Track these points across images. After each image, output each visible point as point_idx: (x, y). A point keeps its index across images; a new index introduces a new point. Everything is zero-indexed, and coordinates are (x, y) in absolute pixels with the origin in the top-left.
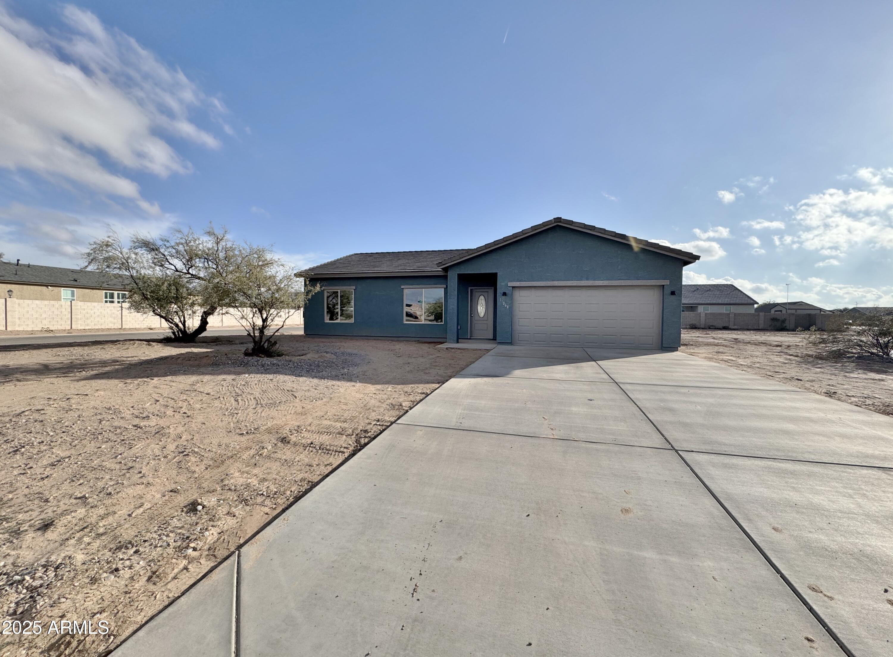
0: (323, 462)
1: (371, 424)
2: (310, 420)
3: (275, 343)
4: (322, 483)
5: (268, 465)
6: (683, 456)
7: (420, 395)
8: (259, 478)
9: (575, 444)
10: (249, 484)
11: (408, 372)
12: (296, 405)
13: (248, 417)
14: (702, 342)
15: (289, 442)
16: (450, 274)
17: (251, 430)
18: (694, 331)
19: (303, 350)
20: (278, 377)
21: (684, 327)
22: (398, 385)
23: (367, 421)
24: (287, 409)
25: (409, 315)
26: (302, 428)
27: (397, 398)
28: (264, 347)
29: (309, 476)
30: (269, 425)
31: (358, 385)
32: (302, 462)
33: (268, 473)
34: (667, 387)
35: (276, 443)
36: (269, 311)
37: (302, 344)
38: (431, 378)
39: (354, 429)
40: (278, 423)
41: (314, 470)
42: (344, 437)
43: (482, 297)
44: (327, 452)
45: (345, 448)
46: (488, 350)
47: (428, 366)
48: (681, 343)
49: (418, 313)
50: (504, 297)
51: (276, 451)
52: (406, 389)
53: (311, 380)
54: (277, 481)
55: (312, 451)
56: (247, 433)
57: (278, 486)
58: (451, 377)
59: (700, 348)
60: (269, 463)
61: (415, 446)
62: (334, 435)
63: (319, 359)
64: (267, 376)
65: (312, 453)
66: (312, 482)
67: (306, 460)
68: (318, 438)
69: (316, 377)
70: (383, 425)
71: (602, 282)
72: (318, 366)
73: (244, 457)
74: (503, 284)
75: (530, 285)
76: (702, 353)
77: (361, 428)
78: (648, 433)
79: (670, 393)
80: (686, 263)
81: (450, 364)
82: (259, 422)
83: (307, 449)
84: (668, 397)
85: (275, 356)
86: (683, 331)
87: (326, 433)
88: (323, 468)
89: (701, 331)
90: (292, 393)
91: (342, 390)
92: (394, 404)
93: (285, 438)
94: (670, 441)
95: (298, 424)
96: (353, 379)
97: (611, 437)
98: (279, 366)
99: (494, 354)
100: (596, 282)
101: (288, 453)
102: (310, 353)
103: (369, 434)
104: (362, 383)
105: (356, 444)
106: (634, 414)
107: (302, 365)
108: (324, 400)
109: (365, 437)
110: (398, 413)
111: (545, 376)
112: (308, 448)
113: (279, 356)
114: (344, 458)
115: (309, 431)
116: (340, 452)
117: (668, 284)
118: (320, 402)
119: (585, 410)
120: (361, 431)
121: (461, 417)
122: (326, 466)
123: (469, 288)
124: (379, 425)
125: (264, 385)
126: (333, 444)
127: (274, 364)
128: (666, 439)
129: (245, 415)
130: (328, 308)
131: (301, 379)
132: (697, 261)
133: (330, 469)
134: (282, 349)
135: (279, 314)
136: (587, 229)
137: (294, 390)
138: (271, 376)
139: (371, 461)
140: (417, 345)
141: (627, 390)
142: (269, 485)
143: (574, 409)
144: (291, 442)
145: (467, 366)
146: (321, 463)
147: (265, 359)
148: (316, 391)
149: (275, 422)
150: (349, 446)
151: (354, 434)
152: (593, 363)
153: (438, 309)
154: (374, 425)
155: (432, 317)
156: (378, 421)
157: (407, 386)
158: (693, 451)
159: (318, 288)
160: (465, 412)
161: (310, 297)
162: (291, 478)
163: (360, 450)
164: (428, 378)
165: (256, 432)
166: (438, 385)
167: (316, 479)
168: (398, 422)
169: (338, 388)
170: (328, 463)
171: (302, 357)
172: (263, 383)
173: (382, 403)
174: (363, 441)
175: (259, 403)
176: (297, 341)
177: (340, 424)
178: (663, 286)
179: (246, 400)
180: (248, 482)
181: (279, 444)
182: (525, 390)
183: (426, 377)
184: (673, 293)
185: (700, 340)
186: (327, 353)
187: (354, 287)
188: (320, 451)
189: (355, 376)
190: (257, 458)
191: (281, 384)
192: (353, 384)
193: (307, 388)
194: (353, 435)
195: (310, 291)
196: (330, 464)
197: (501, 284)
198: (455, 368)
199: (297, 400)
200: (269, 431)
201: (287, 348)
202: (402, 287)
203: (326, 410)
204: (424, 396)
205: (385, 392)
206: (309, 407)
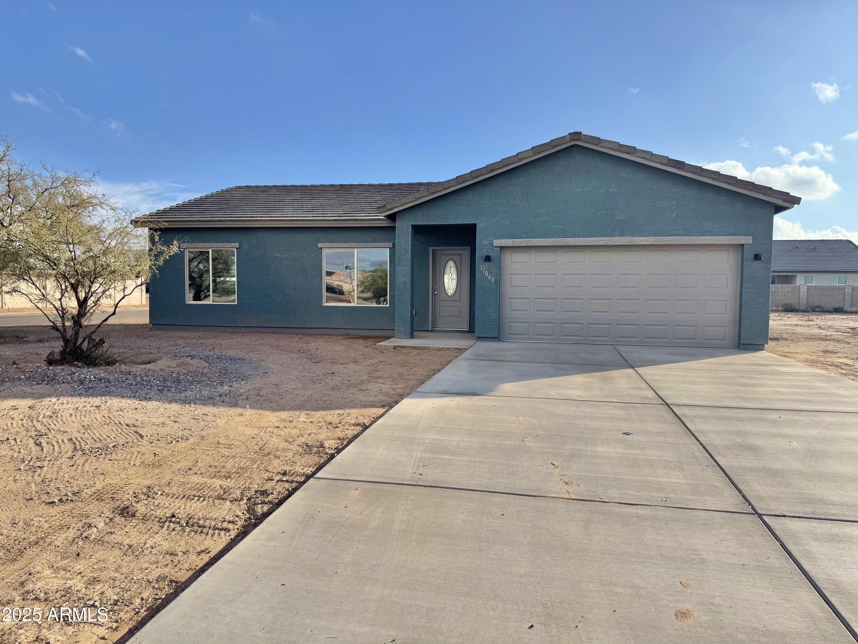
0: (194, 548)
1: (273, 480)
2: (168, 476)
3: (102, 341)
4: (195, 583)
5: (100, 554)
6: (770, 524)
7: (353, 428)
8: (85, 578)
9: (603, 506)
10: (70, 588)
11: (333, 389)
12: (143, 450)
13: (61, 474)
14: (801, 334)
15: (133, 515)
16: (398, 224)
17: (67, 495)
18: (790, 315)
19: (151, 353)
20: (110, 402)
21: (774, 308)
22: (315, 411)
23: (266, 475)
24: (128, 457)
25: (330, 289)
26: (156, 490)
27: (315, 434)
28: (82, 351)
29: (172, 571)
30: (99, 486)
31: (249, 412)
32: (159, 548)
33: (101, 570)
34: (746, 411)
35: (111, 516)
36: (90, 287)
37: (146, 342)
38: (372, 399)
39: (245, 489)
40: (114, 481)
41: (179, 562)
42: (228, 503)
43: (451, 264)
44: (200, 530)
45: (229, 522)
46: (461, 351)
47: (364, 377)
48: (769, 336)
49: (346, 287)
50: (487, 264)
51: (113, 530)
52: (329, 418)
53: (167, 406)
54: (117, 583)
55: (174, 530)
56: (61, 500)
57: (119, 590)
58: (402, 397)
59: (799, 344)
60: (101, 552)
61: (347, 516)
62: (211, 500)
63: (178, 369)
64: (90, 399)
65: (174, 533)
66: (176, 582)
67: (166, 545)
68: (183, 507)
69: (176, 401)
70: (292, 482)
71: (646, 238)
72: (178, 381)
73: (57, 543)
74: (485, 242)
75: (530, 244)
76: (801, 353)
77: (255, 487)
78: (717, 487)
79: (750, 420)
80: (779, 209)
81: (400, 375)
82: (81, 482)
83: (166, 527)
84: (748, 427)
85: (101, 365)
86: (772, 316)
87: (196, 498)
88: (194, 557)
89: (800, 315)
90: (135, 429)
91: (221, 423)
92: (310, 443)
93: (127, 507)
94: (751, 501)
95: (148, 483)
96: (240, 402)
97: (659, 495)
98: (109, 381)
99: (472, 357)
100: (637, 238)
101: (134, 533)
102: (162, 358)
103: (270, 498)
104: (255, 408)
105: (248, 516)
106: (696, 457)
107: (150, 381)
108: (191, 440)
109: (264, 503)
110: (316, 459)
111: (553, 393)
112: (167, 523)
113: (108, 364)
114: (228, 539)
115: (168, 495)
116: (221, 530)
117: (751, 242)
118: (184, 444)
119: (619, 450)
120: (256, 492)
121: (421, 465)
122: (199, 553)
123: (431, 249)
124: (287, 481)
125: (85, 416)
126: (210, 515)
127: (100, 380)
128: (744, 496)
129: (55, 469)
130: (191, 278)
131: (152, 405)
132: (796, 206)
133: (206, 558)
134: (115, 350)
135: (107, 293)
136: (623, 152)
137: (138, 423)
138: (97, 401)
139: (274, 543)
140: (346, 342)
141: (685, 416)
142: (104, 589)
143: (600, 449)
144: (137, 514)
145: (429, 377)
146: (191, 549)
147: (85, 370)
148: (177, 425)
149: (108, 481)
150: (237, 519)
151: (245, 498)
152: (630, 371)
153: (380, 281)
154: (278, 481)
155: (369, 294)
156: (285, 474)
157: (332, 412)
158: (785, 516)
159: (175, 248)
160: (428, 455)
161: (161, 262)
162: (141, 576)
163: (255, 525)
164: (365, 398)
165: (75, 498)
166: (381, 411)
167: (183, 576)
168: (319, 475)
169: (214, 418)
170: (203, 548)
171: (148, 366)
172: (83, 413)
173: (291, 443)
174: (260, 510)
175: (78, 447)
176: (138, 336)
177: (220, 482)
178: (743, 245)
179: (55, 443)
180: (68, 585)
181: (118, 519)
182: (521, 418)
183: (362, 397)
184: (757, 257)
185: (799, 330)
186: (192, 357)
187: (237, 245)
188: (188, 529)
189: (242, 397)
190: (80, 543)
191: (115, 414)
192: (239, 410)
193: (161, 420)
194: (242, 499)
195: (161, 253)
196: (206, 551)
197: (481, 241)
198: (409, 380)
199: (145, 442)
200: (99, 497)
201: (121, 350)
202: (320, 245)
203: (194, 458)
204: (359, 429)
205: (294, 423)
206: (165, 453)
